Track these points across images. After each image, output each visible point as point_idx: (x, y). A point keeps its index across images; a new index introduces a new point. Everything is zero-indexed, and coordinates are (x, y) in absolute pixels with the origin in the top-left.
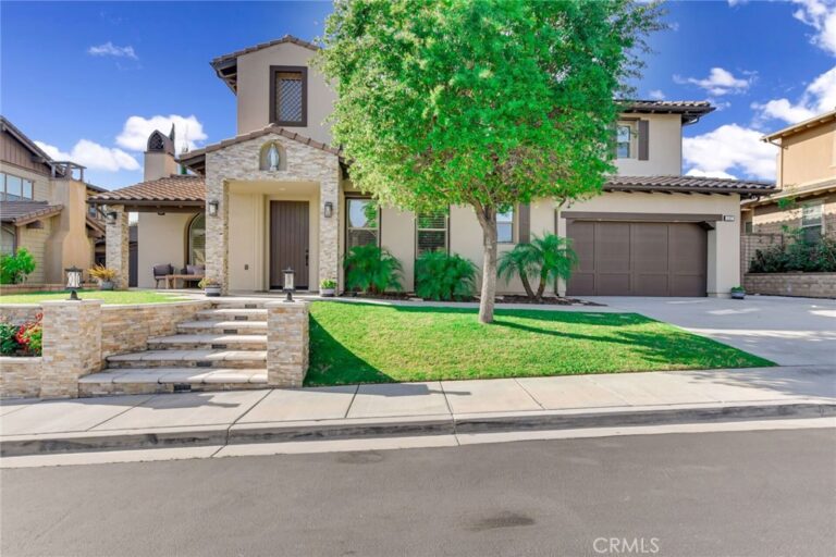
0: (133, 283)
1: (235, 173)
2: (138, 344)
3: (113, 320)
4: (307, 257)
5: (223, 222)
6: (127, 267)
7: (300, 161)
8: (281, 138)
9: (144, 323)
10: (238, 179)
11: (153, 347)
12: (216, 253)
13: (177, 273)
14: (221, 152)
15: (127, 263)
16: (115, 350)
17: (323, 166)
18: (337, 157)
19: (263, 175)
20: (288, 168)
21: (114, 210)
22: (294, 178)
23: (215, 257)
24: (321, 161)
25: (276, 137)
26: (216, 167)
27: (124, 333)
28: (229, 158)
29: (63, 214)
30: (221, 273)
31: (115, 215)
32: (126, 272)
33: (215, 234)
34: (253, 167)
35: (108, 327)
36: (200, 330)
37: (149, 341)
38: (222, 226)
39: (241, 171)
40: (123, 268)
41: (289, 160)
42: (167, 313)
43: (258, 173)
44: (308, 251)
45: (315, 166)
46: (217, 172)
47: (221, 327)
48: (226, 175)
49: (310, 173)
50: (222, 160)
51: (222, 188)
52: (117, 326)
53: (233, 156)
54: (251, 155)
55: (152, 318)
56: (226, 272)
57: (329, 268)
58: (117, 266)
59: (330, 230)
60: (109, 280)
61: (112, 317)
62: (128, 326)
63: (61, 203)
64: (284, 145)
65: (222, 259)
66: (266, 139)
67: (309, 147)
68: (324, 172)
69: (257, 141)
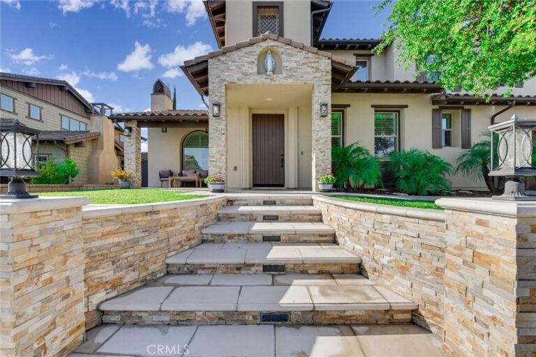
0: (145, 184)
1: (235, 77)
2: (152, 268)
3: (110, 233)
4: (283, 161)
5: (224, 123)
6: (140, 170)
7: (295, 65)
8: (277, 43)
9: (161, 233)
10: (238, 82)
11: (174, 269)
12: (218, 152)
13: (175, 175)
14: (222, 58)
15: (140, 166)
16: (114, 287)
17: (317, 69)
18: (330, 61)
19: (261, 79)
20: (284, 72)
21: (130, 125)
22: (290, 81)
23: (218, 156)
24: (315, 65)
25: (273, 43)
26: (217, 72)
27: (130, 253)
28: (230, 63)
29: (99, 138)
30: (224, 171)
31: (130, 129)
32: (140, 174)
33: (217, 134)
34: (250, 71)
35: (99, 249)
36: (231, 237)
37: (168, 261)
38: (224, 127)
39: (240, 76)
40: (137, 171)
41: (285, 64)
42: (190, 215)
43: (257, 77)
44: (283, 155)
45: (311, 70)
46: (219, 77)
47: (258, 233)
48: (227, 79)
49: (305, 76)
50: (224, 66)
51: (223, 91)
52: (118, 244)
53: (233, 62)
54: (249, 60)
55: (172, 225)
56: (226, 170)
57: (323, 165)
58: (132, 169)
59: (324, 130)
60: (126, 180)
61: (108, 228)
62: (136, 242)
63: (98, 131)
64: (280, 50)
65: (224, 158)
66: (264, 44)
67: (304, 52)
68: (318, 75)
69: (255, 47)
